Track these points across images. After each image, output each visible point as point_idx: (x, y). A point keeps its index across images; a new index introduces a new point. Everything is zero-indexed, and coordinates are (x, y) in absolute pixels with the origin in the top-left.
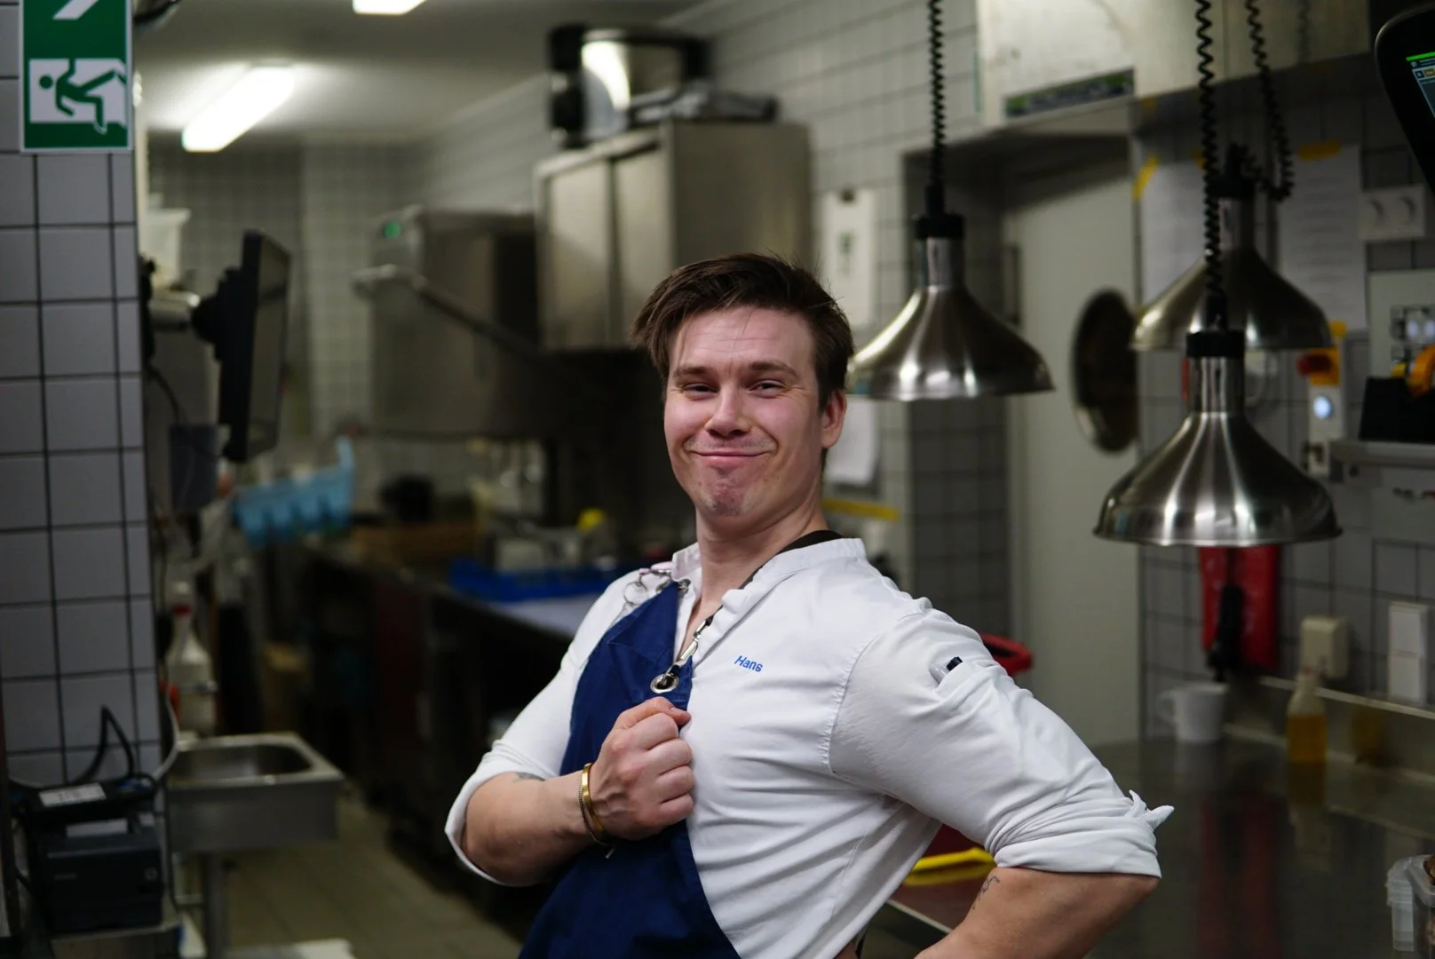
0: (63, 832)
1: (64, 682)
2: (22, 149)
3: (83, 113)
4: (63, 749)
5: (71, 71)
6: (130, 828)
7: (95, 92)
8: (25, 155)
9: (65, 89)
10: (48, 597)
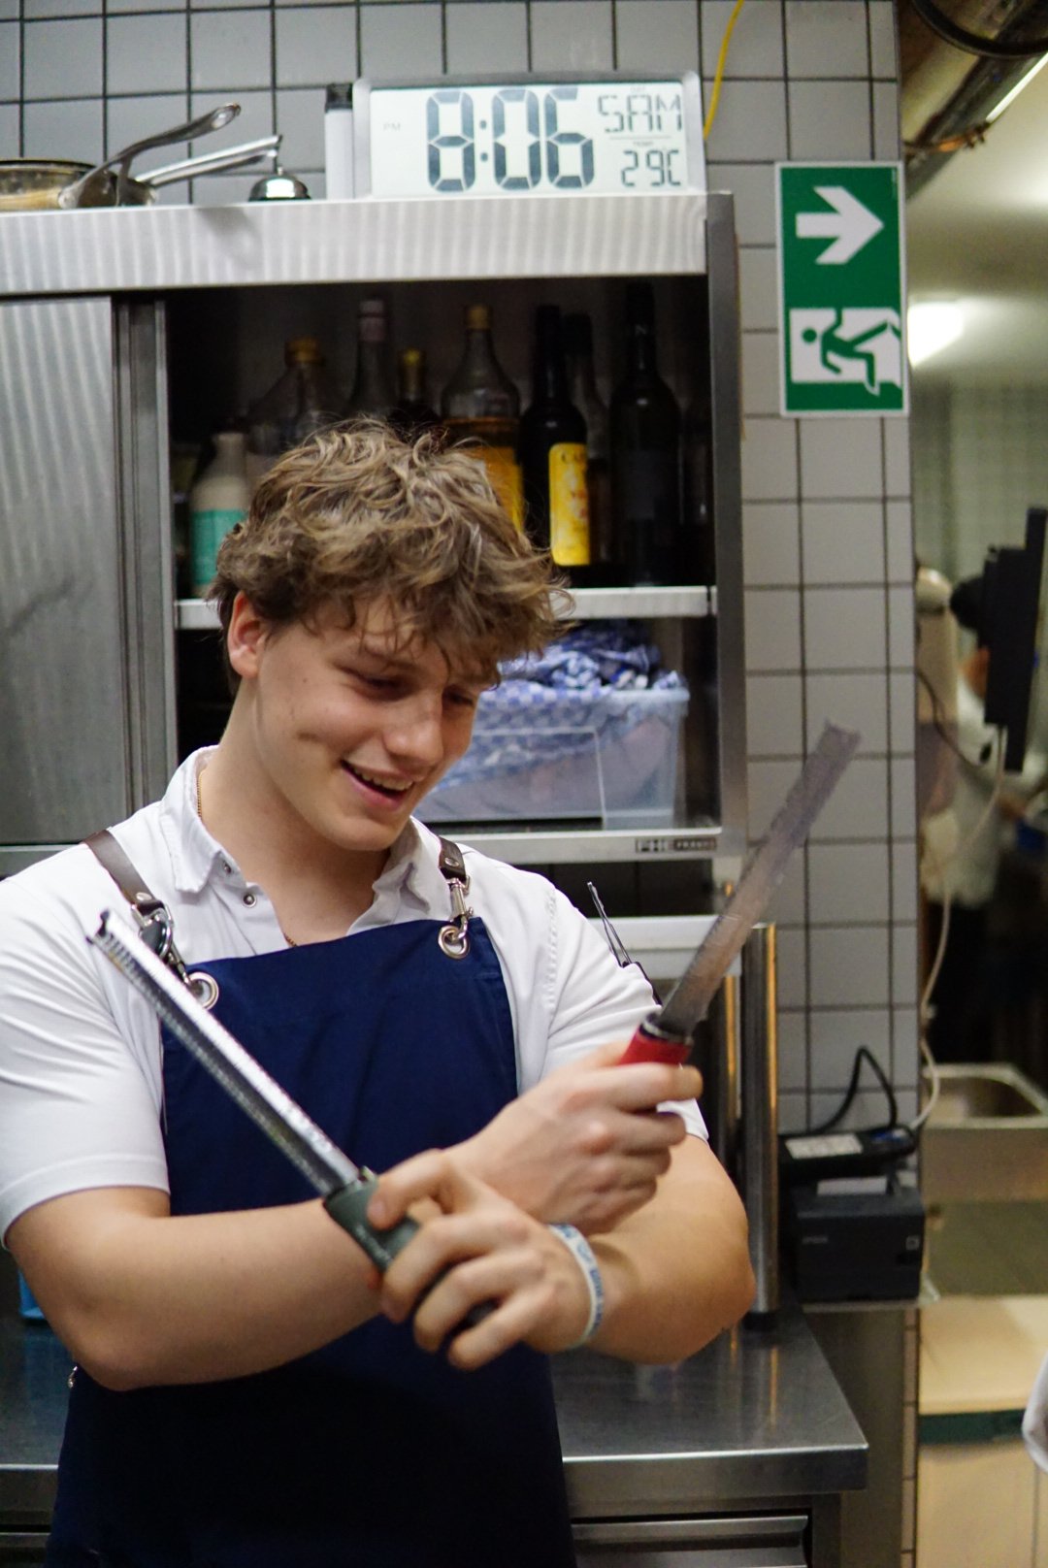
0: (815, 1189)
1: (814, 1016)
2: (783, 412)
3: (853, 371)
4: (808, 1091)
5: (839, 322)
6: (890, 1188)
7: (864, 347)
8: (788, 419)
9: (831, 343)
10: (801, 919)
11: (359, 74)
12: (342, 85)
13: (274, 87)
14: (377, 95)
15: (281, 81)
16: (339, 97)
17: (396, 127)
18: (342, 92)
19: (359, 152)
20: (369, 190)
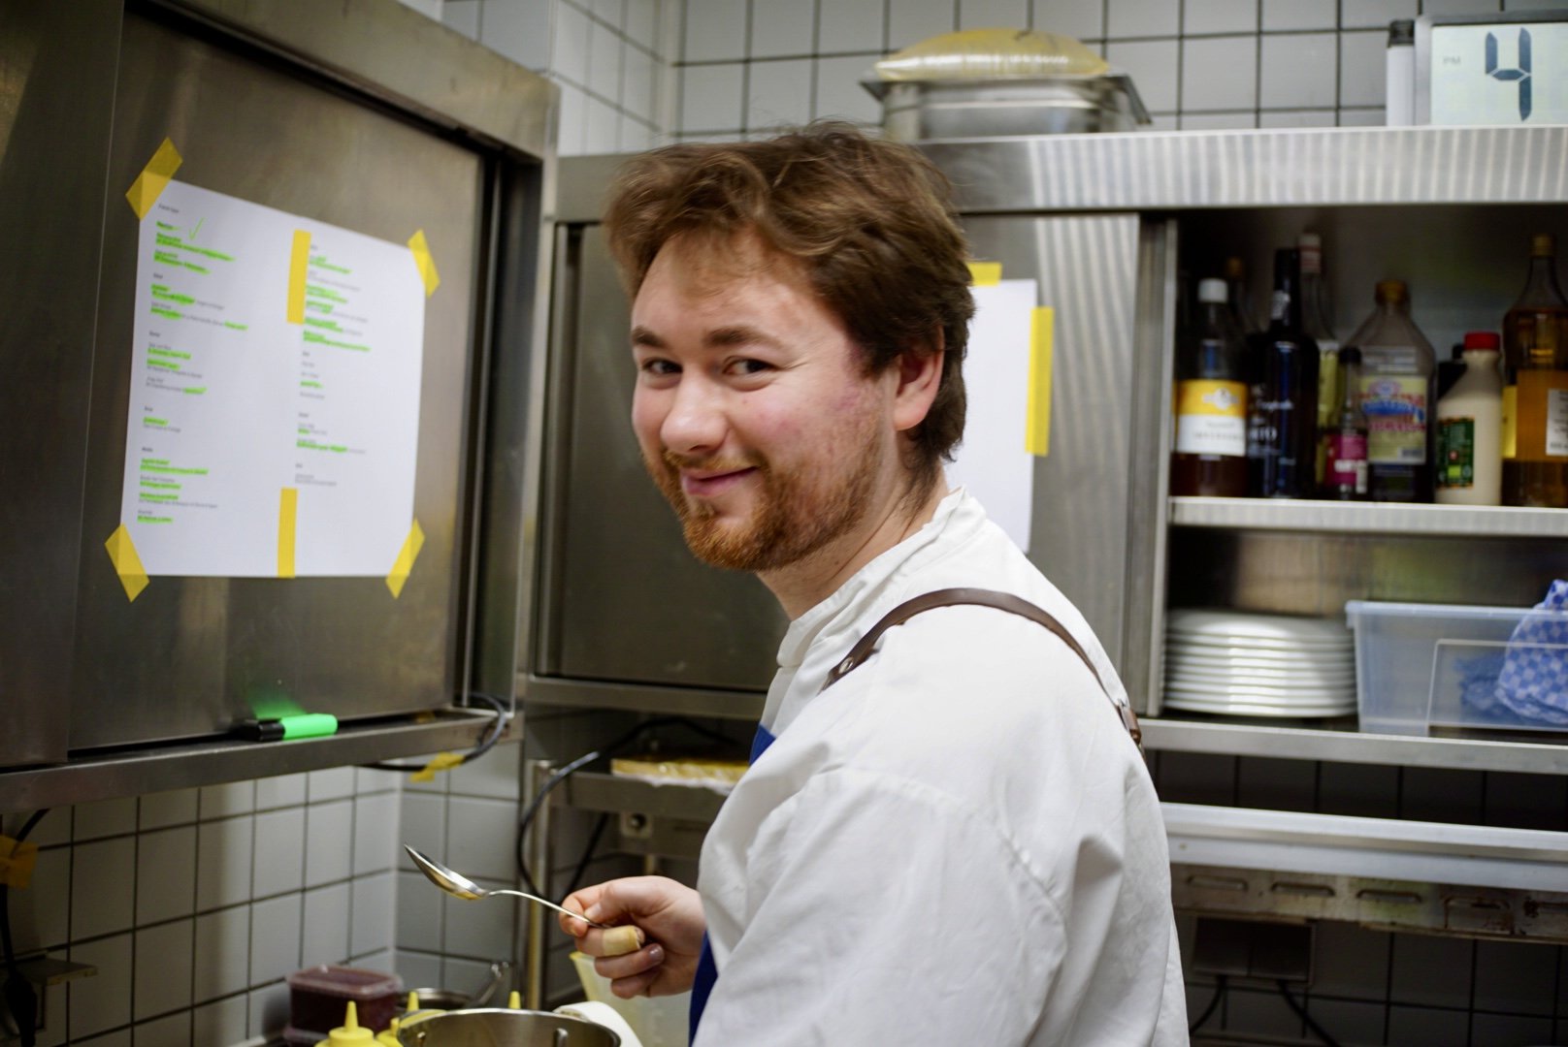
11: (1420, 12)
12: (1404, 23)
13: (1339, 29)
14: (1439, 31)
15: (1346, 23)
16: (1401, 34)
17: (1456, 61)
18: (1404, 29)
19: (1420, 85)
20: (1428, 121)
